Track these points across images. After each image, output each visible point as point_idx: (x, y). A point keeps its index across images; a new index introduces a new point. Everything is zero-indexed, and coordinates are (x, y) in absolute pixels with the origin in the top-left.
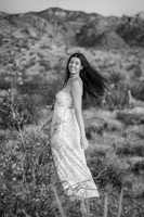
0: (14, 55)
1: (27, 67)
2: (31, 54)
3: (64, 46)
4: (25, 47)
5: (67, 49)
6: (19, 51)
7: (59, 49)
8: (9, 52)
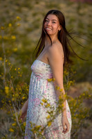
0: (14, 16)
1: (29, 31)
2: (34, 15)
3: (76, 5)
4: (27, 6)
5: (79, 8)
6: (19, 11)
7: (69, 8)
8: (7, 12)
